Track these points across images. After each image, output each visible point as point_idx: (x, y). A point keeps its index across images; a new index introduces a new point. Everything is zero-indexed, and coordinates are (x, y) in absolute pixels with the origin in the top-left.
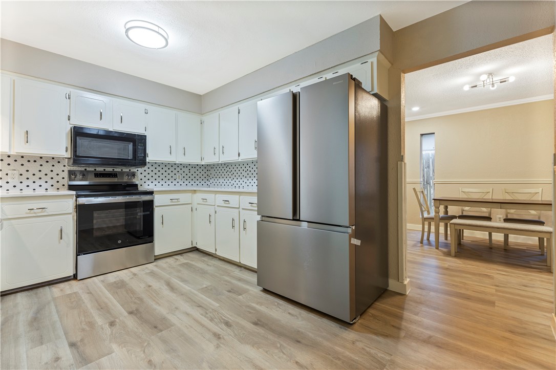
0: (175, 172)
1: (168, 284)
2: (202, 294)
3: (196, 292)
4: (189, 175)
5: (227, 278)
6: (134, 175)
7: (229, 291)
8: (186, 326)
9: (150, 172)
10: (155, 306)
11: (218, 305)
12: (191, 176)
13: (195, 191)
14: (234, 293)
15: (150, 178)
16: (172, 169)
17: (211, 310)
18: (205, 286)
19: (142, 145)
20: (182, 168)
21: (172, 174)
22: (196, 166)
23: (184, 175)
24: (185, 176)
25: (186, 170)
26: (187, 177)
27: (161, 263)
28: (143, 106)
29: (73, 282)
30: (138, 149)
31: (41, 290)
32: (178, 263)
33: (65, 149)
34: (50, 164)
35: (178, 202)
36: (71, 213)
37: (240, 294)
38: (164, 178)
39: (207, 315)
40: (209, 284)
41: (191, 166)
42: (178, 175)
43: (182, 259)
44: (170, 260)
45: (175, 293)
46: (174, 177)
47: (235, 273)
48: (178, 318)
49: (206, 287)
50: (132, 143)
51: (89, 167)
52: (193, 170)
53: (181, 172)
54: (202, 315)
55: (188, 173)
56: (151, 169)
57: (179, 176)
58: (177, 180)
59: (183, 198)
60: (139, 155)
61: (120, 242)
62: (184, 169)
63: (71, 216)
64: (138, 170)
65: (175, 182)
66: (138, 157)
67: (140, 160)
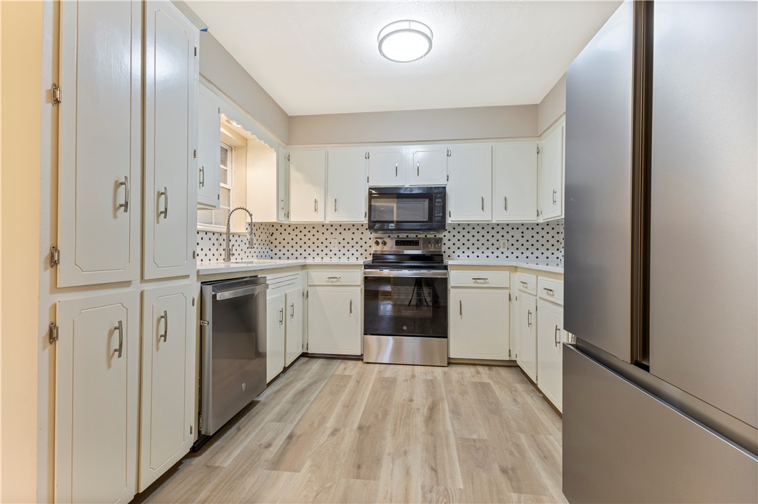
0: (498, 236)
1: (433, 409)
2: (458, 449)
3: (452, 440)
4: (522, 241)
5: (524, 441)
6: (439, 241)
7: (504, 471)
8: (387, 492)
9: (461, 238)
10: (388, 435)
11: (462, 487)
12: (525, 243)
13: (516, 268)
14: (510, 479)
15: (461, 246)
16: (493, 232)
17: (442, 489)
18: (475, 436)
19: (441, 200)
20: (510, 230)
21: (493, 240)
22: (535, 227)
23: (513, 241)
24: (515, 243)
25: (517, 234)
26: (517, 245)
27: (455, 371)
28: (443, 147)
29: (360, 363)
30: (435, 206)
31: (335, 361)
32: (476, 380)
33: (364, 215)
34: (360, 232)
35: (486, 283)
36: (359, 286)
37: (518, 490)
38: (480, 246)
39: (428, 495)
40: (485, 436)
41: (525, 227)
42: (502, 241)
43: (485, 374)
44: (468, 371)
45: (427, 426)
46: (497, 245)
47: (551, 437)
48: (392, 471)
49: (474, 440)
50: (427, 200)
51: (392, 233)
52: (528, 234)
53: (508, 236)
54: (423, 488)
55: (520, 239)
56: (462, 234)
57: (504, 244)
58: (501, 250)
59: (495, 278)
60: (436, 215)
61: (405, 328)
62: (512, 233)
63: (359, 288)
64: (445, 236)
65: (497, 253)
66: (435, 217)
67: (437, 222)
